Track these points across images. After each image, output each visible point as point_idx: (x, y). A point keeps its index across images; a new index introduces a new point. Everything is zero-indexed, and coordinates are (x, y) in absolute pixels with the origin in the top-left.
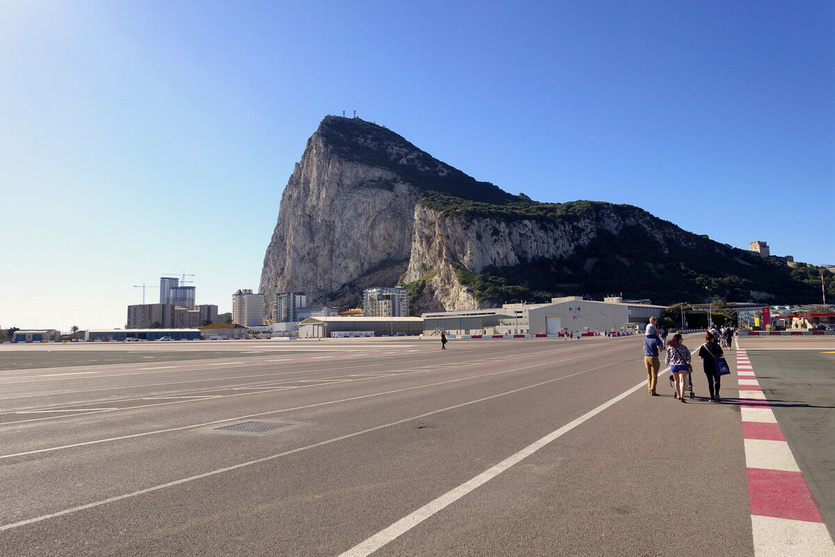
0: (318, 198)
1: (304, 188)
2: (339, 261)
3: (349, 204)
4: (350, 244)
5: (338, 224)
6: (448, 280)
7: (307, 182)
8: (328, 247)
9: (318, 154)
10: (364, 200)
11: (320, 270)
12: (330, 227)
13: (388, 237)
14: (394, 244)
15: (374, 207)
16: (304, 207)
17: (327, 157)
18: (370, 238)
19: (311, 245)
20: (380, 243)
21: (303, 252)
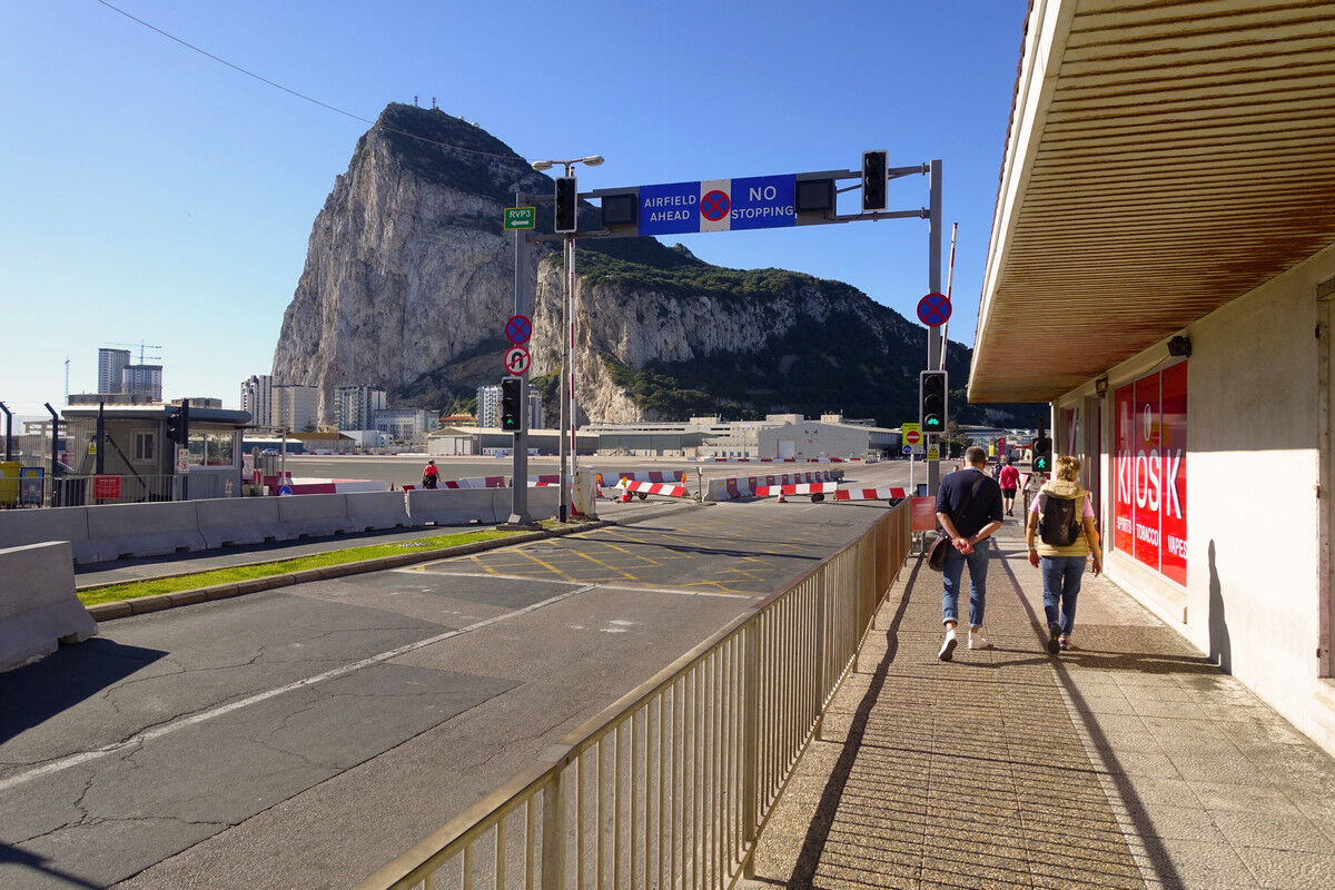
0: (380, 237)
1: (354, 219)
2: (415, 339)
3: (431, 249)
4: (433, 313)
5: (413, 280)
6: (594, 377)
7: (359, 209)
8: (397, 315)
9: (380, 166)
10: (455, 246)
11: (383, 350)
12: (400, 284)
13: (491, 306)
14: (500, 316)
15: (471, 258)
16: (355, 249)
17: (396, 173)
18: (465, 306)
19: (370, 311)
20: (480, 314)
21: (356, 321)
